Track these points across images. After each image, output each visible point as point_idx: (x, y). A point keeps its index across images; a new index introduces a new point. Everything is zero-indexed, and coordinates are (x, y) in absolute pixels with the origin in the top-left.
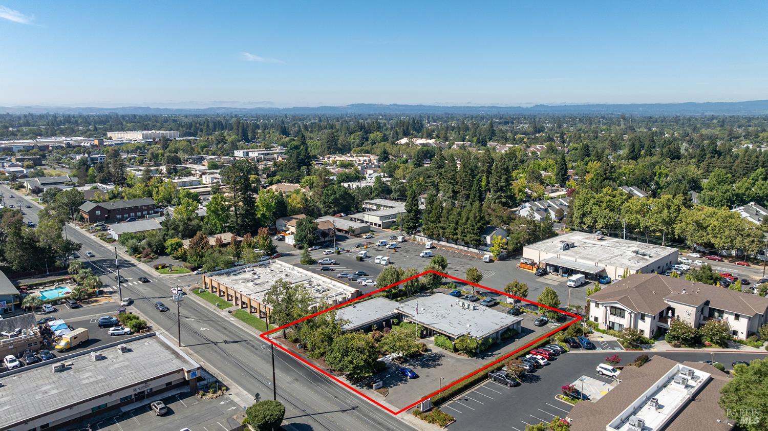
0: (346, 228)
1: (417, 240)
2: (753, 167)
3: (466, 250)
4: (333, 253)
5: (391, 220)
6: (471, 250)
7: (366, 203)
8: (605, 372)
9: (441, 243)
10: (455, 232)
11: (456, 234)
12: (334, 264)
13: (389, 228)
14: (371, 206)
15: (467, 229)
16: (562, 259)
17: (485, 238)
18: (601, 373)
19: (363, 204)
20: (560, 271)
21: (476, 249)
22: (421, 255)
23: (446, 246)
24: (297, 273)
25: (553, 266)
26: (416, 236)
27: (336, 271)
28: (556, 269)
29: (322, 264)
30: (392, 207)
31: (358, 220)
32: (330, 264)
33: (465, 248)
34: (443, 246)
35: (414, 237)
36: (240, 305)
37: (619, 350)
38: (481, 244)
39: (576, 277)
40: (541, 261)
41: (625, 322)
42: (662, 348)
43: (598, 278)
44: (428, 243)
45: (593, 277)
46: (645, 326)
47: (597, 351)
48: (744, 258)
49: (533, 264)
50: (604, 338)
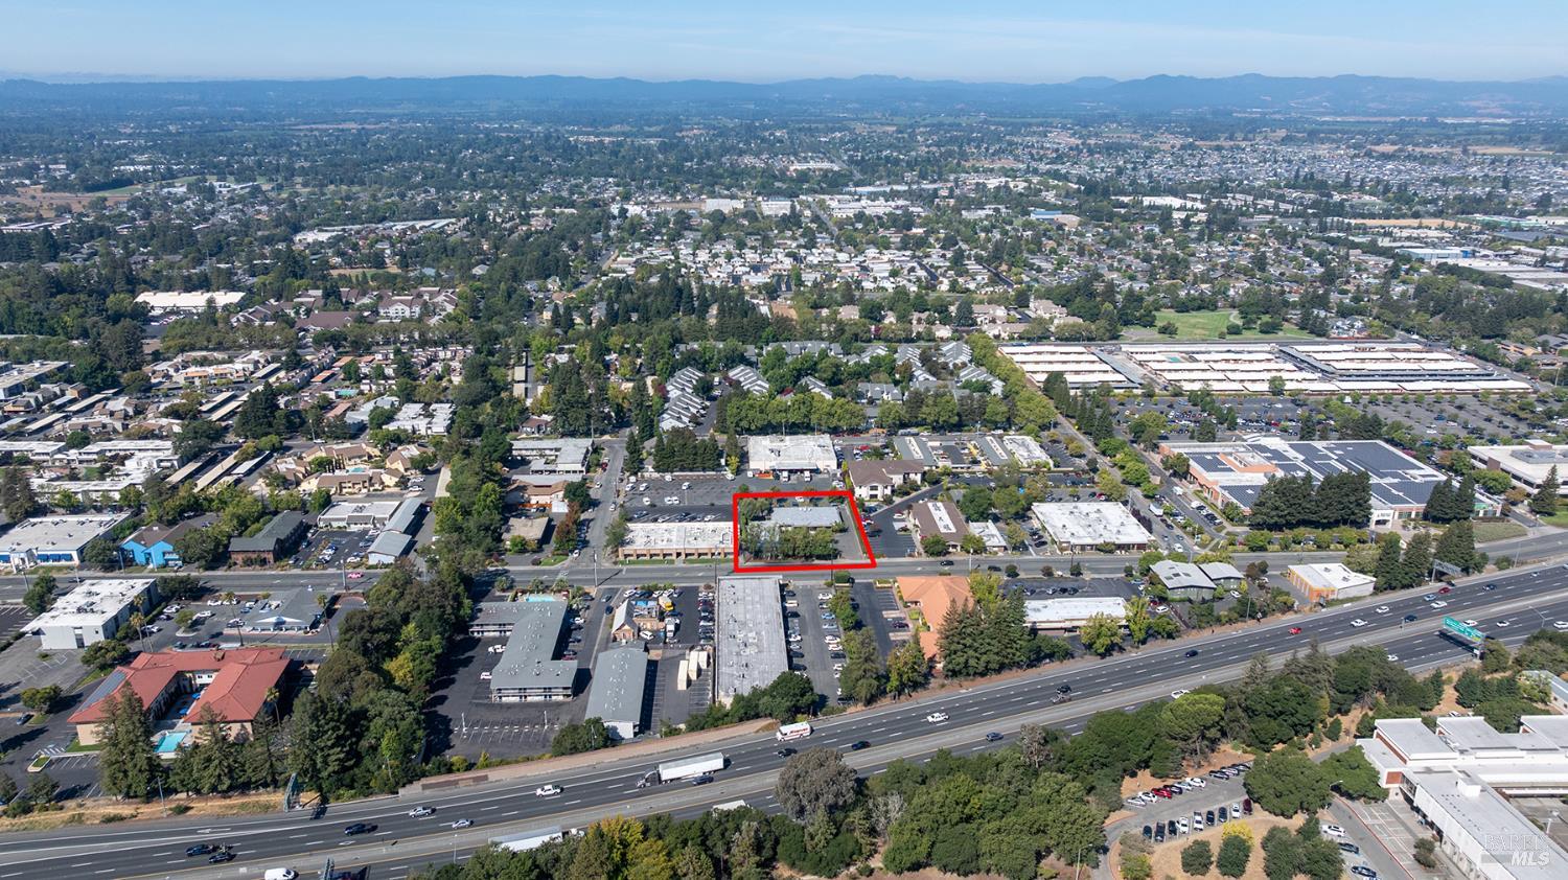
3: (704, 474)
6: (707, 473)
9: (675, 473)
11: (695, 463)
13: (589, 472)
16: (783, 462)
17: (720, 461)
21: (713, 471)
23: (681, 475)
25: (780, 470)
26: (643, 474)
28: (784, 472)
30: (557, 449)
33: (702, 473)
36: (683, 556)
37: (886, 507)
38: (717, 467)
39: (807, 474)
40: (768, 468)
41: (879, 493)
42: (897, 500)
43: (816, 471)
44: (668, 477)
45: (811, 471)
46: (888, 491)
47: (879, 511)
48: (854, 431)
49: (767, 472)
50: (873, 504)
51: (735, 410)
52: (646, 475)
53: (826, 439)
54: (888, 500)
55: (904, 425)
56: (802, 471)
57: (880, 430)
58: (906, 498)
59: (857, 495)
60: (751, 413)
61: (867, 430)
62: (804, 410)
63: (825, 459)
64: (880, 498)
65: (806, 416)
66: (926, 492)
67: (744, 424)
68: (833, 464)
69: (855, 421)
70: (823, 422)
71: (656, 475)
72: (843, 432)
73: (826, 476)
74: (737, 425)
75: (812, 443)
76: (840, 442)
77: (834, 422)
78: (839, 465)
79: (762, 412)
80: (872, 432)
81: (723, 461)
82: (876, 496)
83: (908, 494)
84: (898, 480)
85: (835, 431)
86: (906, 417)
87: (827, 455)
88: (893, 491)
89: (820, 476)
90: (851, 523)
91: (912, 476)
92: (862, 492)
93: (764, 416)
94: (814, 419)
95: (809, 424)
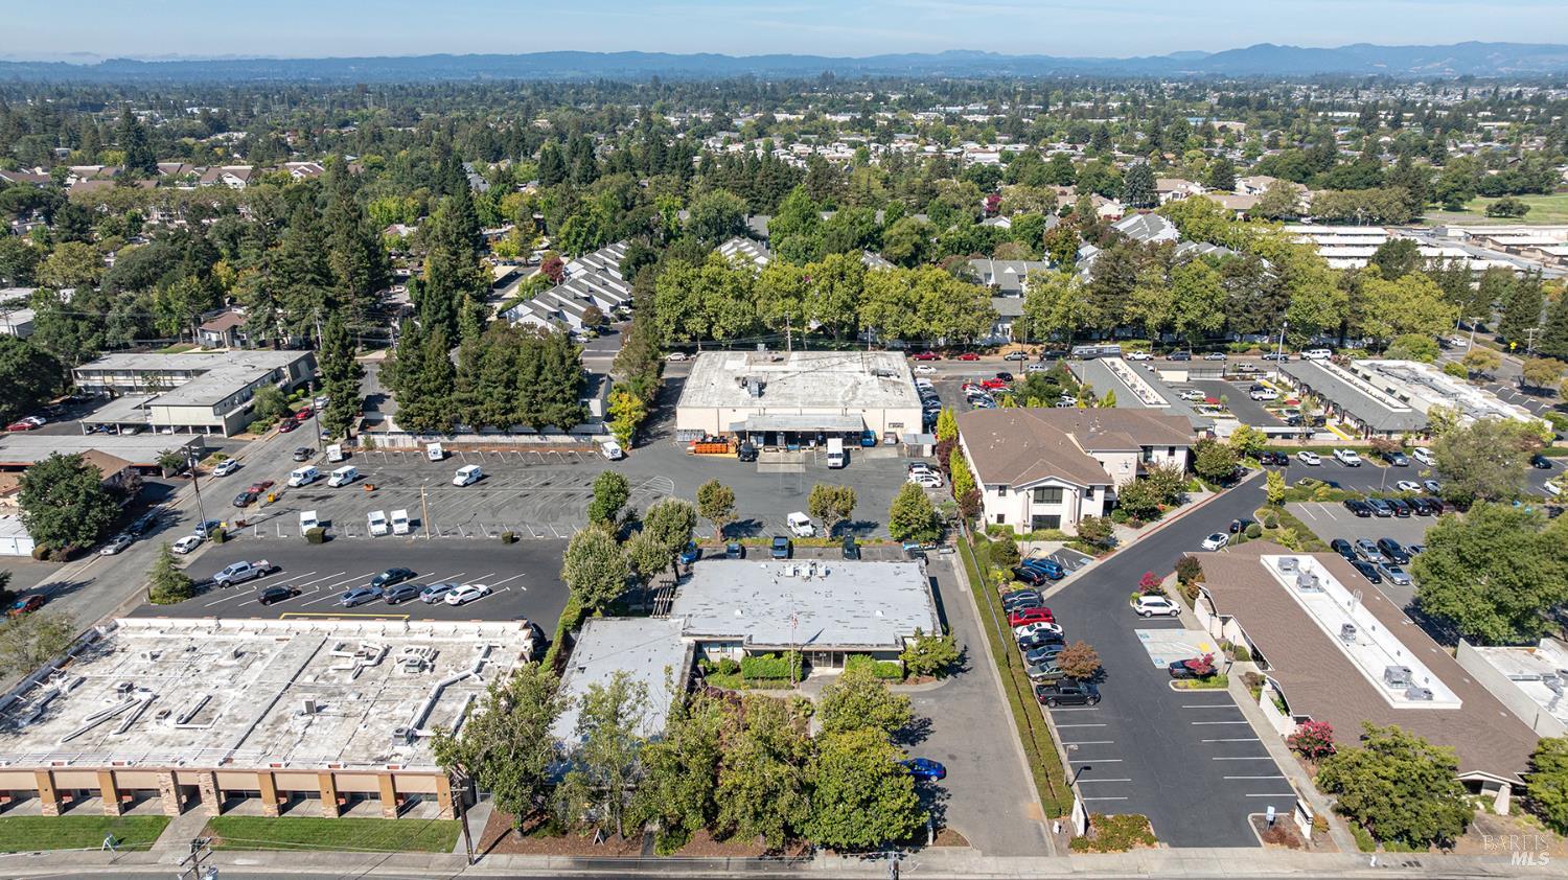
0: (151, 460)
1: (379, 444)
2: (785, 184)
3: (539, 441)
4: (201, 542)
5: (240, 408)
6: (552, 439)
7: (87, 373)
8: (1156, 610)
9: (461, 439)
10: (508, 406)
11: (512, 410)
12: (267, 573)
13: (246, 431)
14: (108, 379)
15: (543, 392)
16: (772, 415)
17: (587, 404)
18: (1148, 614)
19: (77, 377)
20: (779, 441)
21: (567, 434)
22: (459, 480)
23: (479, 444)
24: (256, 637)
25: (759, 433)
26: (372, 437)
27: (307, 589)
28: (770, 438)
29: (231, 584)
30: (199, 373)
31: (123, 426)
32: (257, 577)
33: (536, 439)
34: (467, 446)
35: (367, 441)
36: (210, 807)
37: (1092, 564)
38: (577, 422)
39: (835, 446)
40: (725, 428)
41: (1064, 510)
42: (1127, 537)
43: (860, 438)
44: (435, 447)
45: (849, 438)
46: (1094, 507)
47: (1071, 577)
48: (963, 348)
49: (721, 440)
50: (1044, 549)
51: (674, 290)
52: (381, 441)
53: (897, 361)
54: (1095, 539)
55: (1084, 335)
56: (823, 437)
57: (1028, 348)
58: (1150, 528)
59: (989, 516)
60: (711, 300)
61: (994, 347)
62: (842, 291)
63: (888, 405)
64: (1068, 527)
65: (847, 307)
66: (1207, 510)
67: (696, 324)
68: (913, 420)
69: (967, 322)
70: (888, 323)
71: (408, 442)
72: (938, 349)
73: (892, 453)
74: (680, 329)
75: (857, 367)
76: (930, 372)
77: (915, 324)
78: (929, 425)
79: (739, 295)
80: (1005, 351)
81: (595, 406)
82: (1053, 522)
83: (1152, 514)
84: (1120, 467)
85: (917, 347)
86: (1092, 313)
87: (893, 396)
88: (1108, 506)
89: (874, 454)
90: (975, 631)
91: (1160, 457)
92: (1010, 508)
93: (744, 305)
94: (867, 314)
95: (854, 327)
